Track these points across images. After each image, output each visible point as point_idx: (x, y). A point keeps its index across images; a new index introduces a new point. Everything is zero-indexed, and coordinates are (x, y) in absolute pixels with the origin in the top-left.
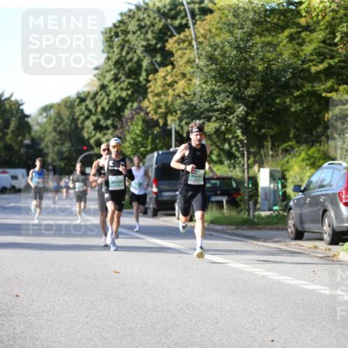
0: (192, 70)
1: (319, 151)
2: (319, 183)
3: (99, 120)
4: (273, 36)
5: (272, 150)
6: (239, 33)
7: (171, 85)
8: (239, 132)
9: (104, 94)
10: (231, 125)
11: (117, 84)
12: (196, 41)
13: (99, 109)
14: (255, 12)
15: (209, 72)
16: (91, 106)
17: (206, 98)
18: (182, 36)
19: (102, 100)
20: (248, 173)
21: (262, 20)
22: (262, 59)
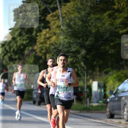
0: (59, 32)
1: (123, 73)
2: (123, 90)
3: (11, 56)
4: (101, 15)
5: (99, 72)
6: (83, 13)
7: (49, 38)
8: (82, 63)
9: (14, 42)
10: (79, 60)
11: (21, 37)
12: (62, 17)
13: (12, 50)
14: (91, 2)
15: (68, 33)
16: (7, 48)
17: (66, 46)
18: (54, 13)
19: (13, 45)
20: (87, 84)
21: (95, 6)
22: (94, 27)
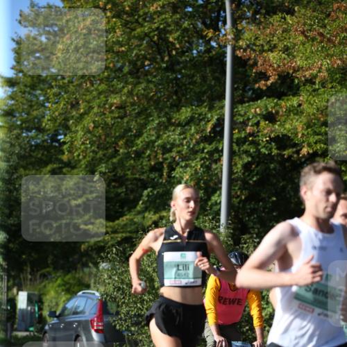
1: (75, 278)
2: (73, 310)
4: (37, 170)
5: (30, 274)
20: (7, 296)
21: (27, 154)
